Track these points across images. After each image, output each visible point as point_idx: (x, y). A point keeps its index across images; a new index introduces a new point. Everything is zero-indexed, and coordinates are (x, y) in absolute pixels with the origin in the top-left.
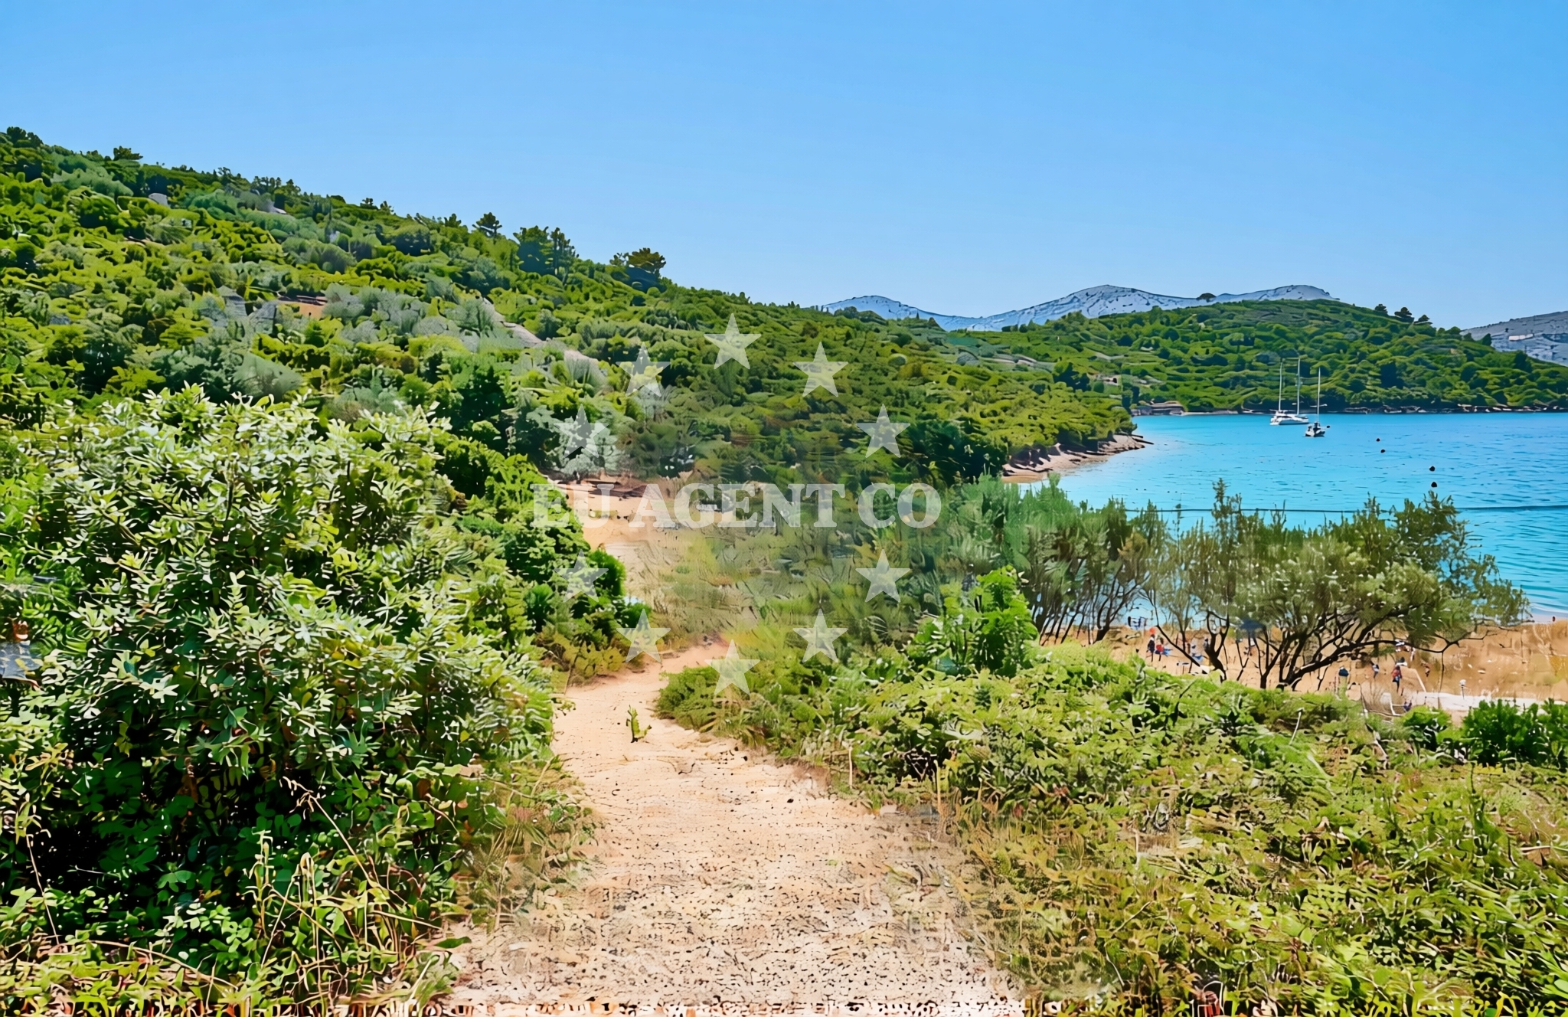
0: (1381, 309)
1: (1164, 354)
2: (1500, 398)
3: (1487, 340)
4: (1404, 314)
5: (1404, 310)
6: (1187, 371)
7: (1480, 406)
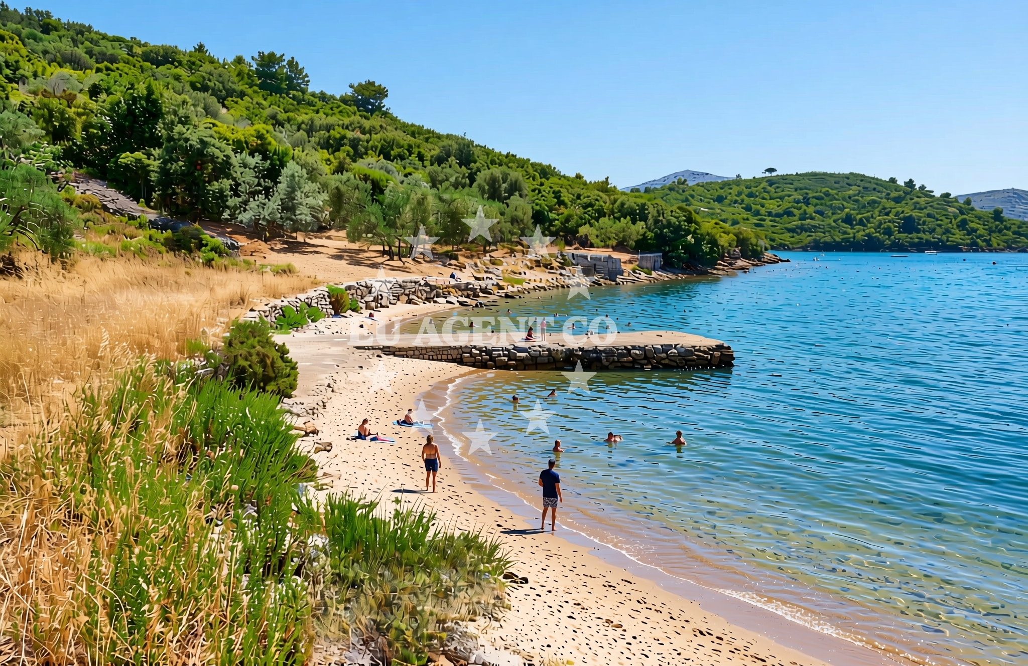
0: (893, 180)
1: (748, 208)
2: (988, 242)
3: (968, 202)
4: (910, 184)
5: (911, 181)
6: (764, 220)
7: (974, 247)
